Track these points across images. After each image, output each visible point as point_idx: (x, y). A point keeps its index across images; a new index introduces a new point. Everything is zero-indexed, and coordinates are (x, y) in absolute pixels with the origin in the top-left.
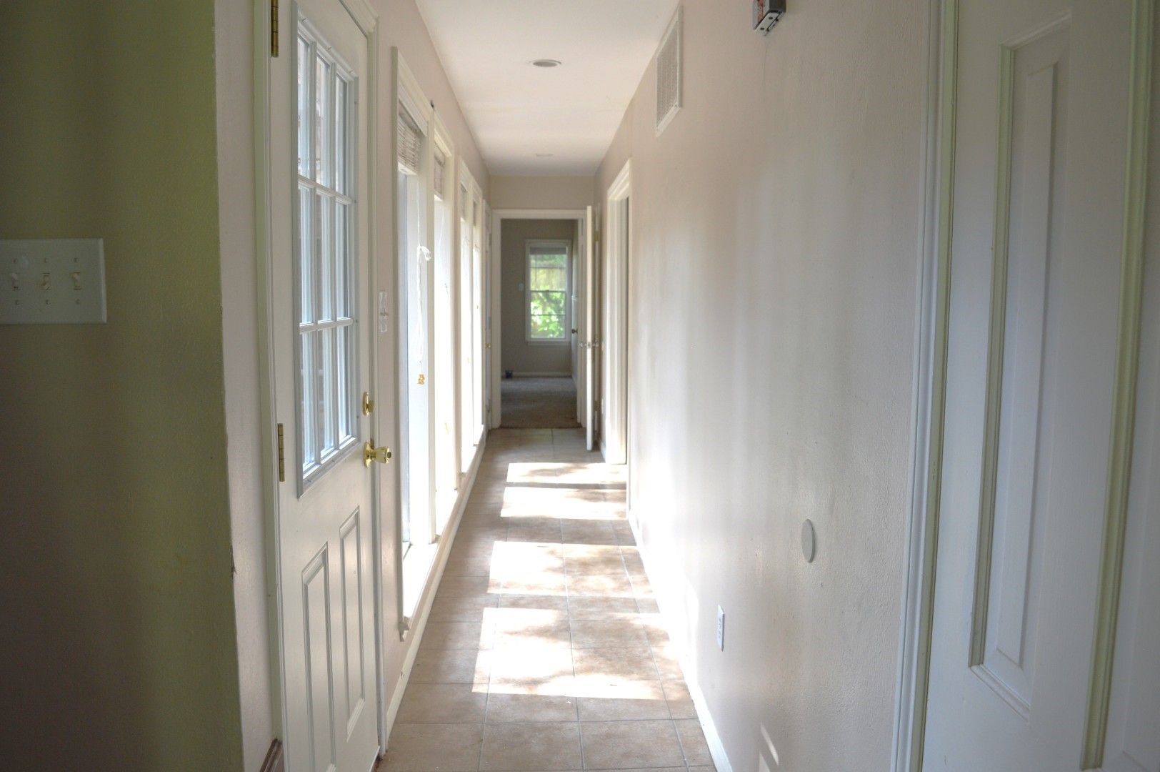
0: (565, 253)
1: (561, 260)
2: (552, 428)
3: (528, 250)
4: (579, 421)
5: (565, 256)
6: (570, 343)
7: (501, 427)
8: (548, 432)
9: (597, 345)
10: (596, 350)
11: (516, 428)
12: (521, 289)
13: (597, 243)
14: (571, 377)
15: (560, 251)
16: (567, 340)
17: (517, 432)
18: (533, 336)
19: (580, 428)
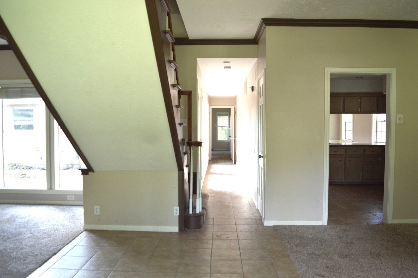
0: (228, 116)
1: (227, 118)
2: (224, 160)
3: (217, 115)
4: (231, 158)
5: (228, 117)
6: (229, 141)
7: (212, 160)
8: (224, 161)
9: (235, 138)
10: (235, 140)
11: (215, 160)
12: (215, 126)
13: (235, 114)
14: (229, 151)
15: (226, 115)
16: (228, 140)
17: (216, 161)
18: (219, 139)
19: (231, 160)
